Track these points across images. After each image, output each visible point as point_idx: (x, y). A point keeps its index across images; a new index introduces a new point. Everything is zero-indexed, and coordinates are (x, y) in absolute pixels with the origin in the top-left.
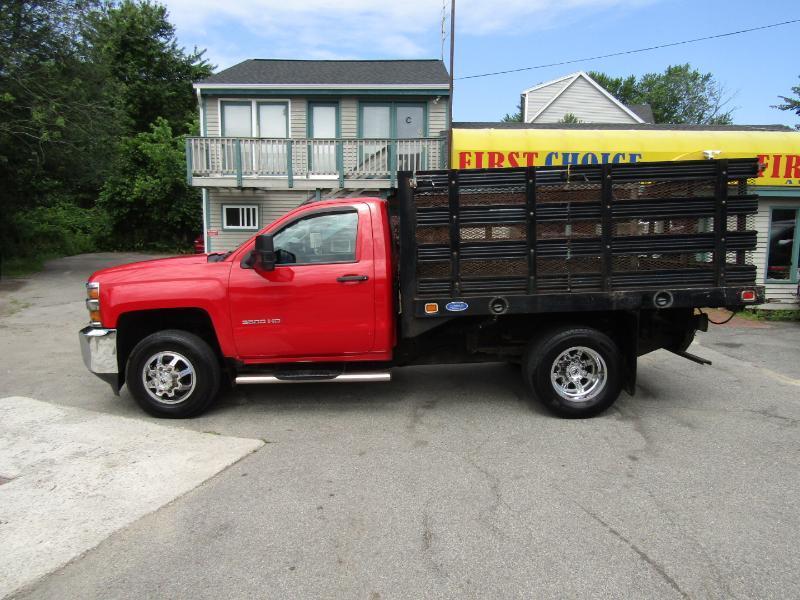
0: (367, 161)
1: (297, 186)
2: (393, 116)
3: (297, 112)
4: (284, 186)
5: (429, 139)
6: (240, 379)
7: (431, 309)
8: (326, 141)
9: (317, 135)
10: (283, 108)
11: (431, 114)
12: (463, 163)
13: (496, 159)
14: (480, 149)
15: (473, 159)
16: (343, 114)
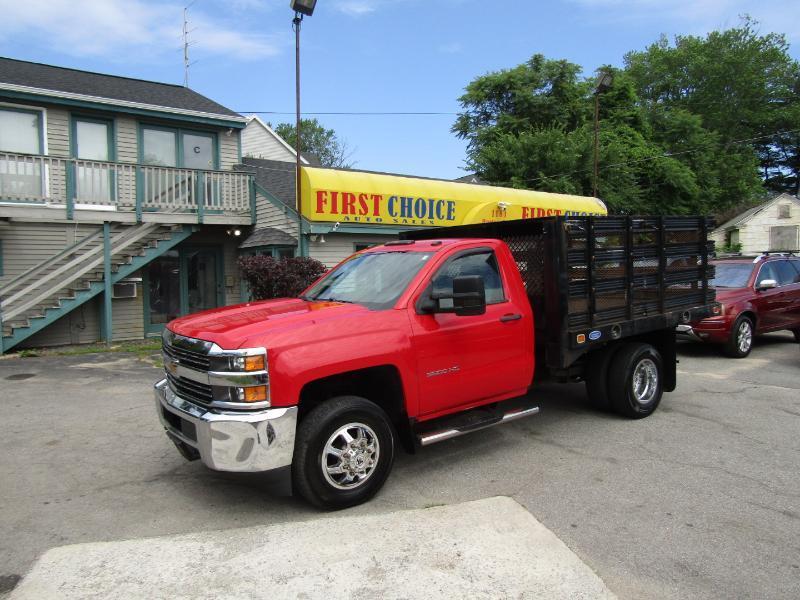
0: (163, 194)
1: (78, 218)
2: (179, 143)
3: (54, 127)
4: (62, 217)
5: (222, 173)
6: (425, 440)
8: (97, 163)
9: (81, 155)
10: (32, 118)
11: (222, 146)
12: (320, 202)
13: (348, 199)
14: (335, 189)
15: (329, 198)
16: (119, 135)
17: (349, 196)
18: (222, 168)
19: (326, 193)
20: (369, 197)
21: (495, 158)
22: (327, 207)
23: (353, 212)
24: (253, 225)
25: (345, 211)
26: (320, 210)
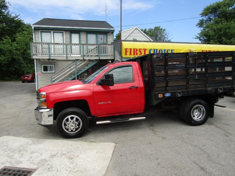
0: (91, 51)
1: (69, 59)
2: (97, 38)
3: (66, 35)
4: (65, 59)
6: (97, 123)
7: (160, 96)
8: (76, 44)
9: (73, 43)
10: (62, 34)
11: (108, 37)
12: (126, 51)
13: (135, 51)
14: (131, 48)
15: (129, 51)
16: (82, 36)
17: (135, 49)
18: (108, 43)
19: (128, 49)
20: (142, 50)
21: (206, 33)
22: (128, 53)
23: (137, 54)
24: (114, 59)
25: (134, 54)
26: (126, 54)
